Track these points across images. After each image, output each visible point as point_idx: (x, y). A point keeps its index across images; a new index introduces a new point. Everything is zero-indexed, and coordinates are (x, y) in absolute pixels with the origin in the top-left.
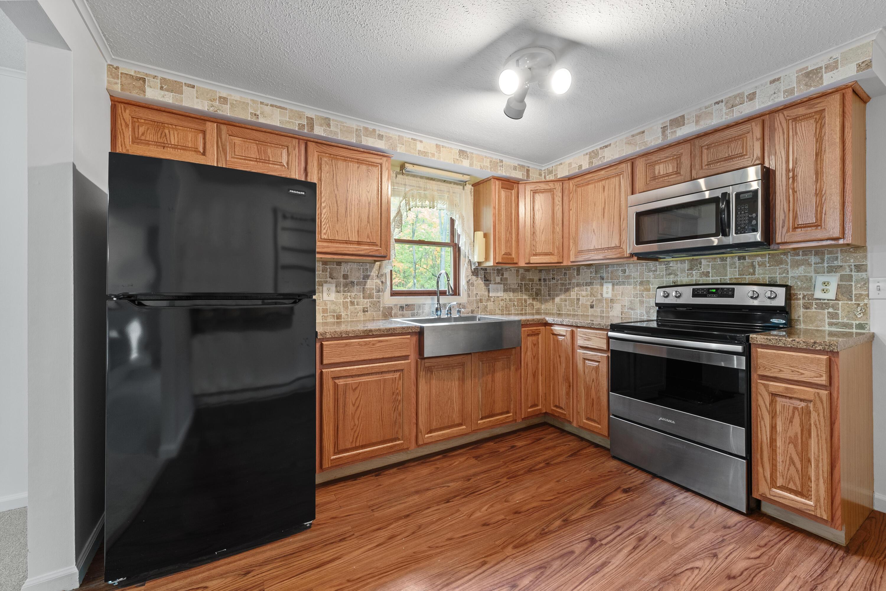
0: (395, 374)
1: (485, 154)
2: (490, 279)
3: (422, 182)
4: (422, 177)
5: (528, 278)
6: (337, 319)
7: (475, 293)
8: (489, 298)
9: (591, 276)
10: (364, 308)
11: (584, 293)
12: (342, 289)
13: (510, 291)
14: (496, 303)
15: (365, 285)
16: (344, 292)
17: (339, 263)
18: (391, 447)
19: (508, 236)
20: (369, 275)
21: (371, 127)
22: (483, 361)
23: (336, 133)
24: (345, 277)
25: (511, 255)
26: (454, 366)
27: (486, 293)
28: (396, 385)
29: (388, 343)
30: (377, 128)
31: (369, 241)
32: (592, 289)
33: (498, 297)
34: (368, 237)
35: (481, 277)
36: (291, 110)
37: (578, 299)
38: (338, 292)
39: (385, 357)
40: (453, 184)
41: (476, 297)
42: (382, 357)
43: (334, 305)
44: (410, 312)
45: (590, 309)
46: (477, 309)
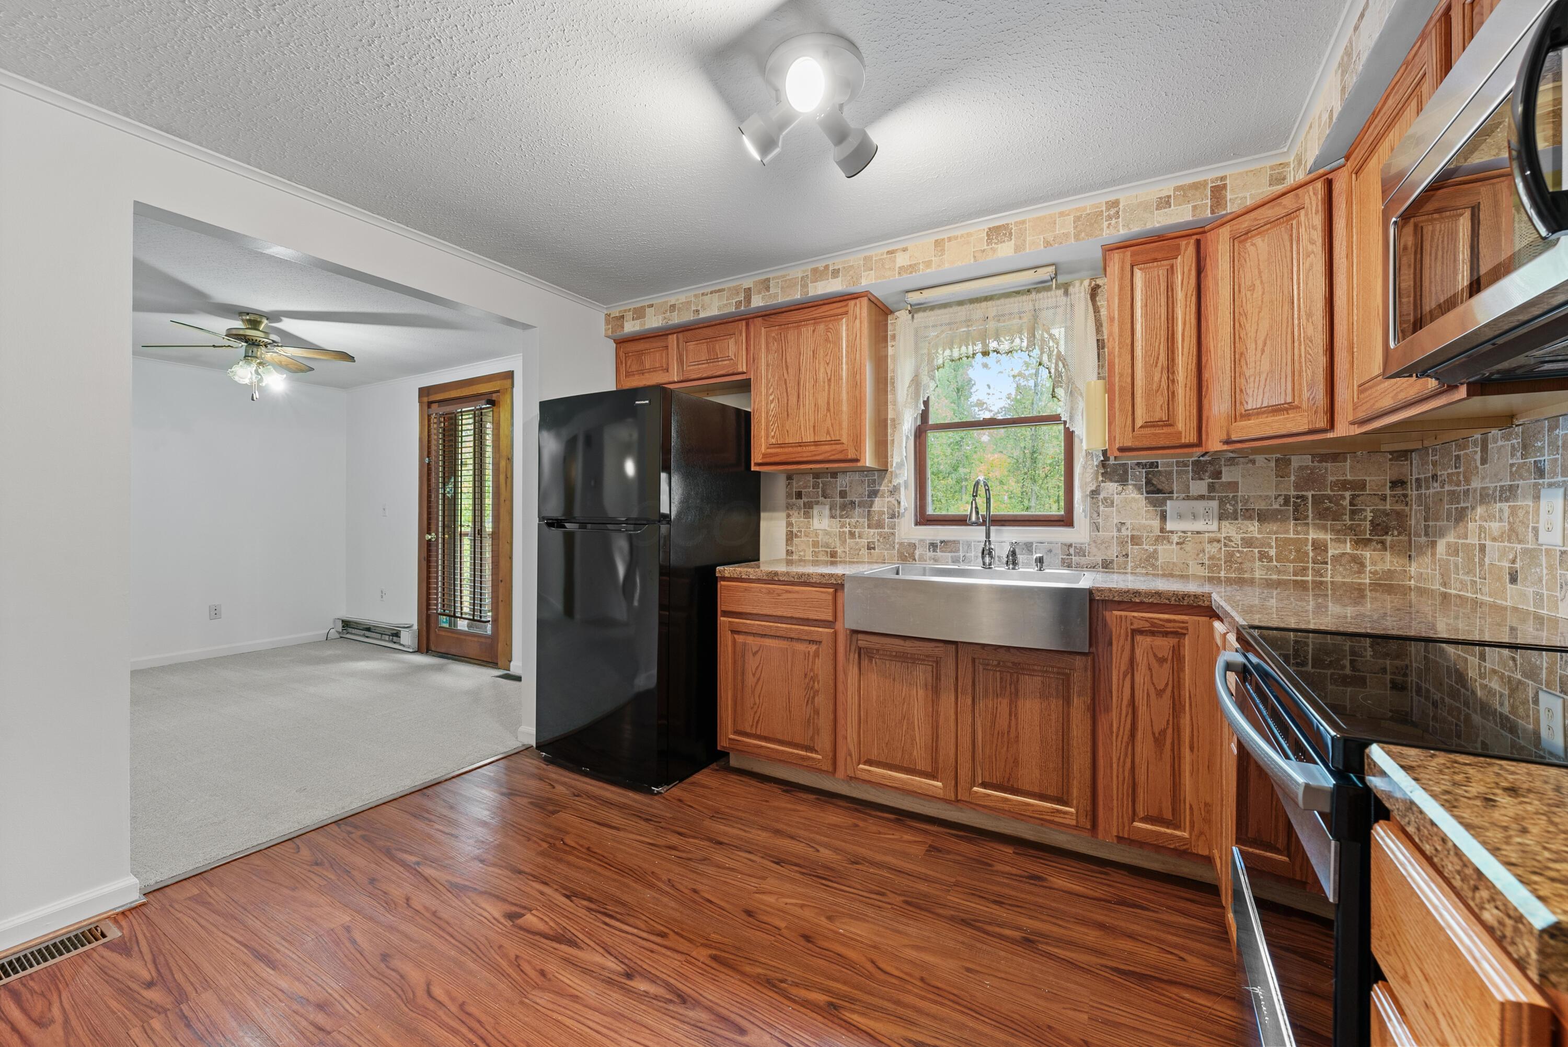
0: (810, 646)
1: (1057, 210)
2: (1166, 487)
3: (961, 312)
4: (961, 303)
5: (1330, 478)
6: (832, 557)
7: (1115, 521)
8: (1164, 535)
9: (1512, 465)
10: (869, 543)
11: (1495, 526)
12: (838, 512)
13: (1250, 518)
14: (1188, 547)
15: (871, 507)
16: (841, 517)
17: (834, 475)
18: (803, 758)
19: (1156, 379)
20: (878, 491)
21: (821, 265)
22: (988, 665)
23: (776, 295)
24: (843, 494)
25: (1171, 425)
26: (919, 659)
27: (1156, 523)
28: (810, 664)
29: (795, 596)
30: (830, 262)
31: (829, 439)
32: (1513, 511)
33: (1198, 533)
34: (828, 433)
35: (1135, 485)
36: (729, 288)
37: (1483, 548)
38: (833, 517)
39: (794, 616)
40: (1034, 293)
41: (1119, 530)
42: (790, 615)
43: (828, 537)
44: (950, 554)
45: (1509, 586)
46: (1121, 559)
